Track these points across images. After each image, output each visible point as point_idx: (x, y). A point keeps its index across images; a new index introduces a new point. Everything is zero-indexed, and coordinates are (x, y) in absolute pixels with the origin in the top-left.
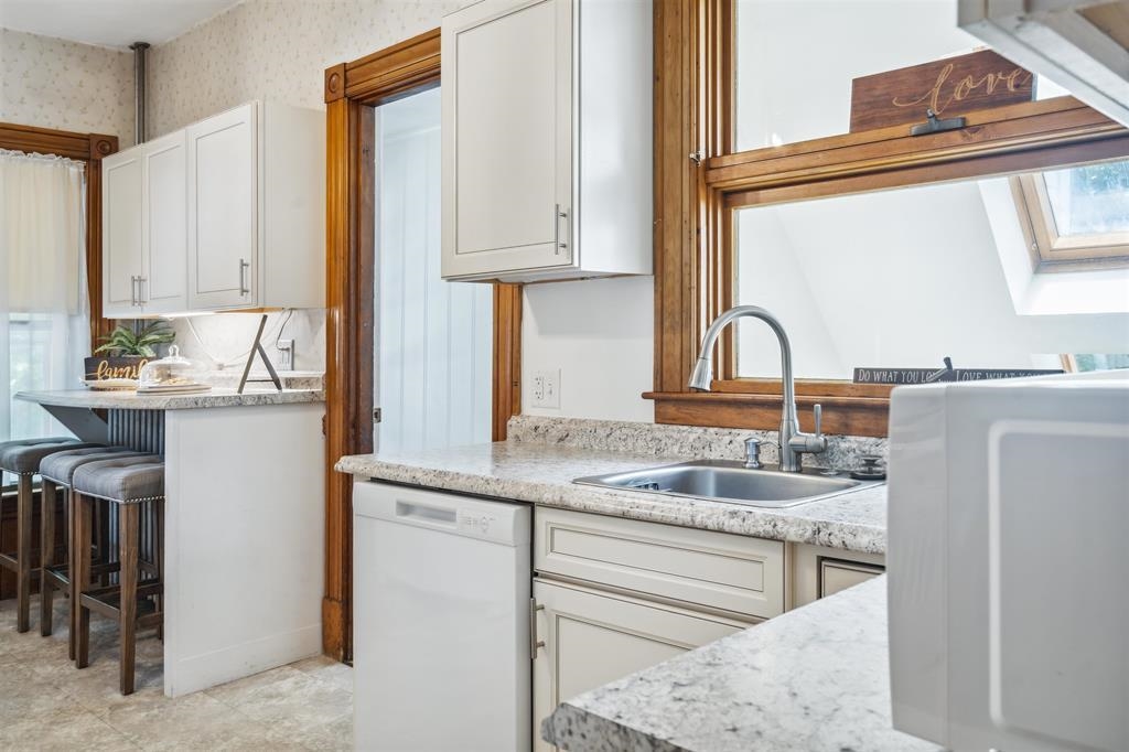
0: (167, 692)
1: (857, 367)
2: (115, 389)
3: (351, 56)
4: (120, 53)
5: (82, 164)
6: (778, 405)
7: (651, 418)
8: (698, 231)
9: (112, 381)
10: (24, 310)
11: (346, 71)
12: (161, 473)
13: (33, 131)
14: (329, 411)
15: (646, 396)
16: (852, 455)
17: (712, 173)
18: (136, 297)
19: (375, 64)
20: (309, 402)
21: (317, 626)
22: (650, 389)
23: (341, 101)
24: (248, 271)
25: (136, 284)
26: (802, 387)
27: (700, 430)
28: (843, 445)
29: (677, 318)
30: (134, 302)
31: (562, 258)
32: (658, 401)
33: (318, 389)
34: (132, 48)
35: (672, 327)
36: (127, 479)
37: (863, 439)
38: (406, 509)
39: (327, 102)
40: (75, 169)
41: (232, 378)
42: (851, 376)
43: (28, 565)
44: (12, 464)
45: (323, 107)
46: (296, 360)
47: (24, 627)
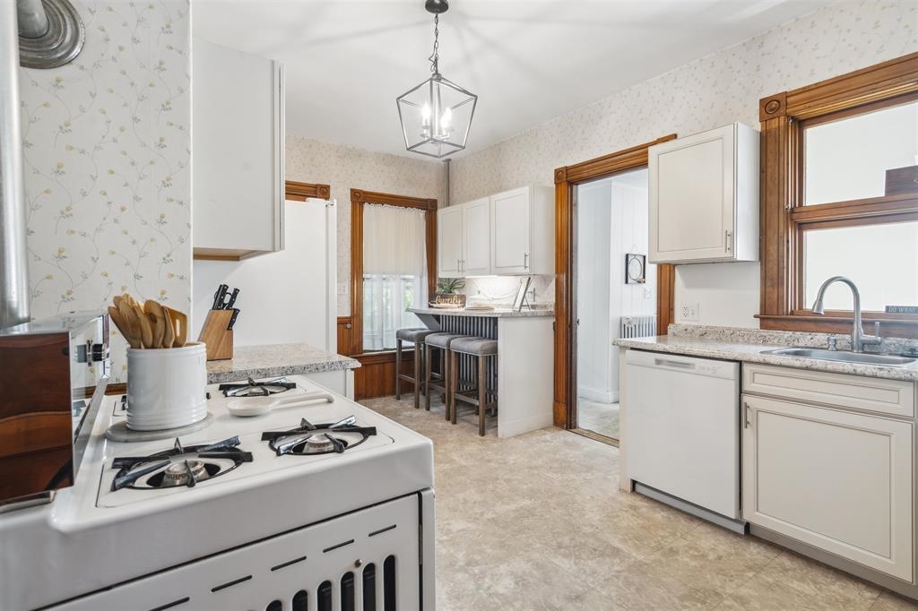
0: (500, 435)
1: (888, 305)
2: (446, 308)
3: (570, 163)
6: (851, 323)
7: (758, 327)
8: (788, 241)
9: (442, 305)
11: (566, 170)
12: (497, 343)
14: (557, 319)
15: (755, 317)
16: (893, 346)
17: (795, 215)
18: (460, 268)
19: (585, 167)
20: (548, 315)
21: (551, 414)
22: (758, 312)
24: (528, 258)
26: (864, 315)
27: (791, 333)
28: (886, 341)
29: (776, 281)
30: (459, 271)
31: (728, 254)
32: (761, 319)
33: (553, 309)
35: (773, 286)
36: (483, 346)
37: (899, 339)
38: (658, 362)
39: (555, 184)
40: (422, 213)
42: (884, 310)
43: (419, 381)
46: (536, 297)
47: (417, 406)
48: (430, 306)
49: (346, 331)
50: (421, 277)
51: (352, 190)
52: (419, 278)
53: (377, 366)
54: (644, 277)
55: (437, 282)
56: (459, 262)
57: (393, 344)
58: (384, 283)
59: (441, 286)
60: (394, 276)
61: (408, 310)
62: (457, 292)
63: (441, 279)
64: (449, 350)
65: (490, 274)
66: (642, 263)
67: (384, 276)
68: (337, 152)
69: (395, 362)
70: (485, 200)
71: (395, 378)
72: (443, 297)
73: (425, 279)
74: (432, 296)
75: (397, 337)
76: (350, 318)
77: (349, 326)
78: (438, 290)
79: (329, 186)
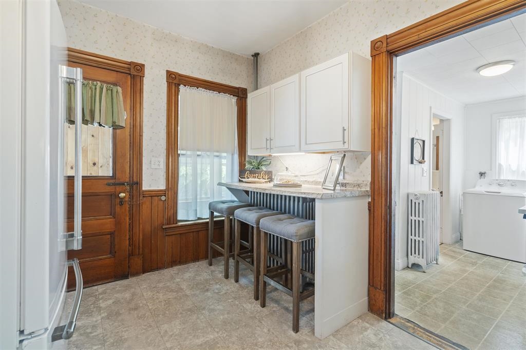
2: (254, 183)
3: (389, 32)
4: (248, 58)
5: (236, 98)
9: (250, 180)
10: (217, 152)
11: (387, 39)
13: (221, 85)
14: (373, 199)
18: (268, 147)
21: (366, 299)
23: (384, 53)
24: (347, 132)
25: (268, 141)
30: (267, 149)
33: (368, 189)
34: (253, 56)
39: (371, 57)
40: (234, 99)
41: (306, 181)
43: (228, 252)
44: (222, 212)
45: (371, 59)
46: (346, 175)
47: (227, 276)
48: (240, 181)
49: (162, 203)
50: (232, 155)
51: (168, 72)
52: (231, 157)
53: (192, 234)
54: (423, 158)
55: (247, 160)
56: (267, 140)
57: (206, 215)
58: (199, 160)
59: (250, 163)
60: (208, 153)
61: (220, 184)
62: (264, 168)
63: (250, 157)
64: (258, 228)
65: (300, 150)
66: (422, 146)
67: (199, 153)
68: (153, 34)
69: (208, 230)
70: (295, 78)
71: (207, 246)
72: (251, 172)
73: (236, 157)
74: (242, 171)
75: (210, 209)
76: (165, 191)
77: (163, 198)
78: (248, 166)
79: (143, 65)
